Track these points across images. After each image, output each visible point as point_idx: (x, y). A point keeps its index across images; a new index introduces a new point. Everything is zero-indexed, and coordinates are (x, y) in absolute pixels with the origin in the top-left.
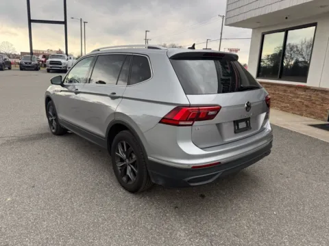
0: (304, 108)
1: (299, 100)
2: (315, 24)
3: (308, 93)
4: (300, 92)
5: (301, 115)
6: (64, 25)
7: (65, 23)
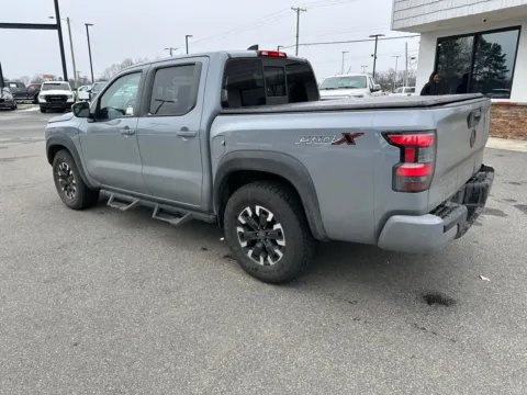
0: (509, 129)
1: (501, 120)
2: (519, 28)
3: (514, 110)
4: (502, 111)
5: (505, 137)
6: (56, 31)
7: (57, 27)
